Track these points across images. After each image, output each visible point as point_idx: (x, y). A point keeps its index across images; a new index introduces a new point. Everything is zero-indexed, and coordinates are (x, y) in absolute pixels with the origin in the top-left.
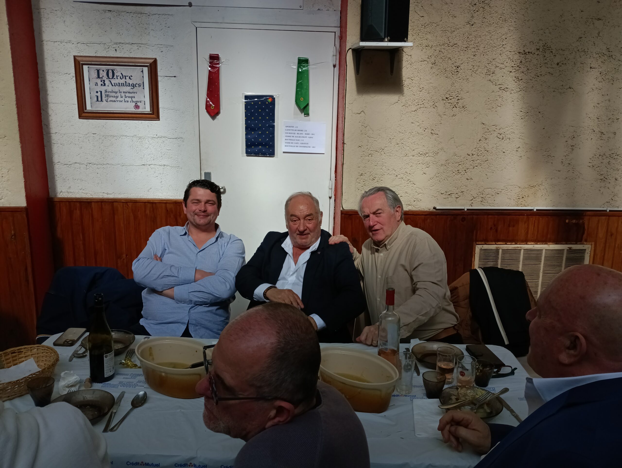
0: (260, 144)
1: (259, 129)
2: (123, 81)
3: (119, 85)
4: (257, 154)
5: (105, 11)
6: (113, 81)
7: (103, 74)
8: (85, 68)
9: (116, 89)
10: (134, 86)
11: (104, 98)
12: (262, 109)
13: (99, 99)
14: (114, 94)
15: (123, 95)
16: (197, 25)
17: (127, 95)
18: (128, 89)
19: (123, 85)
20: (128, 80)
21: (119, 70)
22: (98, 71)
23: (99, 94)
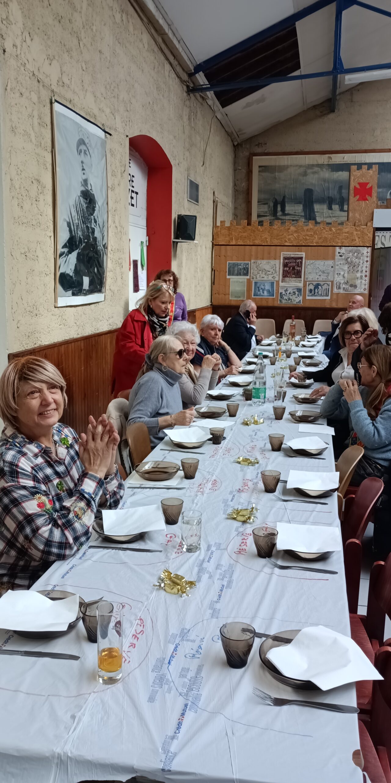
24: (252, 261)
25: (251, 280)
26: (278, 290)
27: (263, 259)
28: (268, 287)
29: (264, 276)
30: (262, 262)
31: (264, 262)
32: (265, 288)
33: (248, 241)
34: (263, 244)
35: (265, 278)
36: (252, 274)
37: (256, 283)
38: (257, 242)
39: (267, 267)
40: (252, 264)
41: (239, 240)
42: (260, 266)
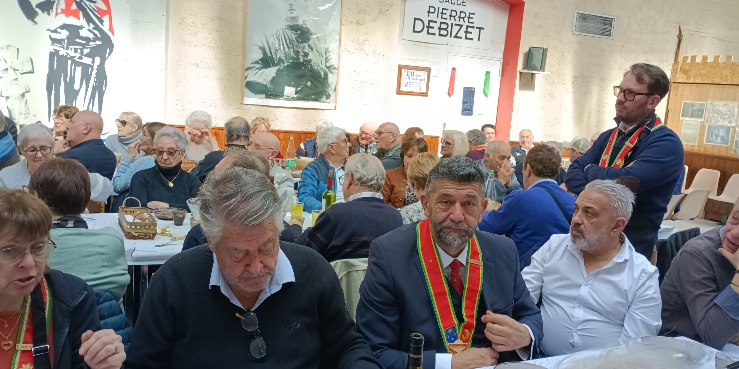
0: (468, 110)
1: (468, 102)
2: (417, 78)
3: (415, 79)
4: (466, 114)
5: (413, 45)
6: (413, 77)
7: (409, 74)
8: (403, 70)
9: (414, 81)
10: (421, 80)
11: (408, 85)
12: (470, 94)
13: (406, 86)
14: (412, 84)
15: (416, 84)
16: (449, 54)
17: (418, 84)
18: (418, 81)
19: (417, 79)
20: (419, 77)
21: (416, 72)
22: (408, 72)
23: (406, 83)
24: (709, 102)
25: (705, 123)
26: (733, 138)
27: (721, 100)
28: (722, 133)
29: (719, 119)
30: (720, 104)
31: (722, 103)
32: (719, 134)
33: (707, 79)
34: (723, 83)
35: (721, 123)
36: (706, 116)
37: (710, 127)
38: (717, 81)
39: (723, 109)
40: (708, 105)
41: (698, 78)
42: (717, 108)
